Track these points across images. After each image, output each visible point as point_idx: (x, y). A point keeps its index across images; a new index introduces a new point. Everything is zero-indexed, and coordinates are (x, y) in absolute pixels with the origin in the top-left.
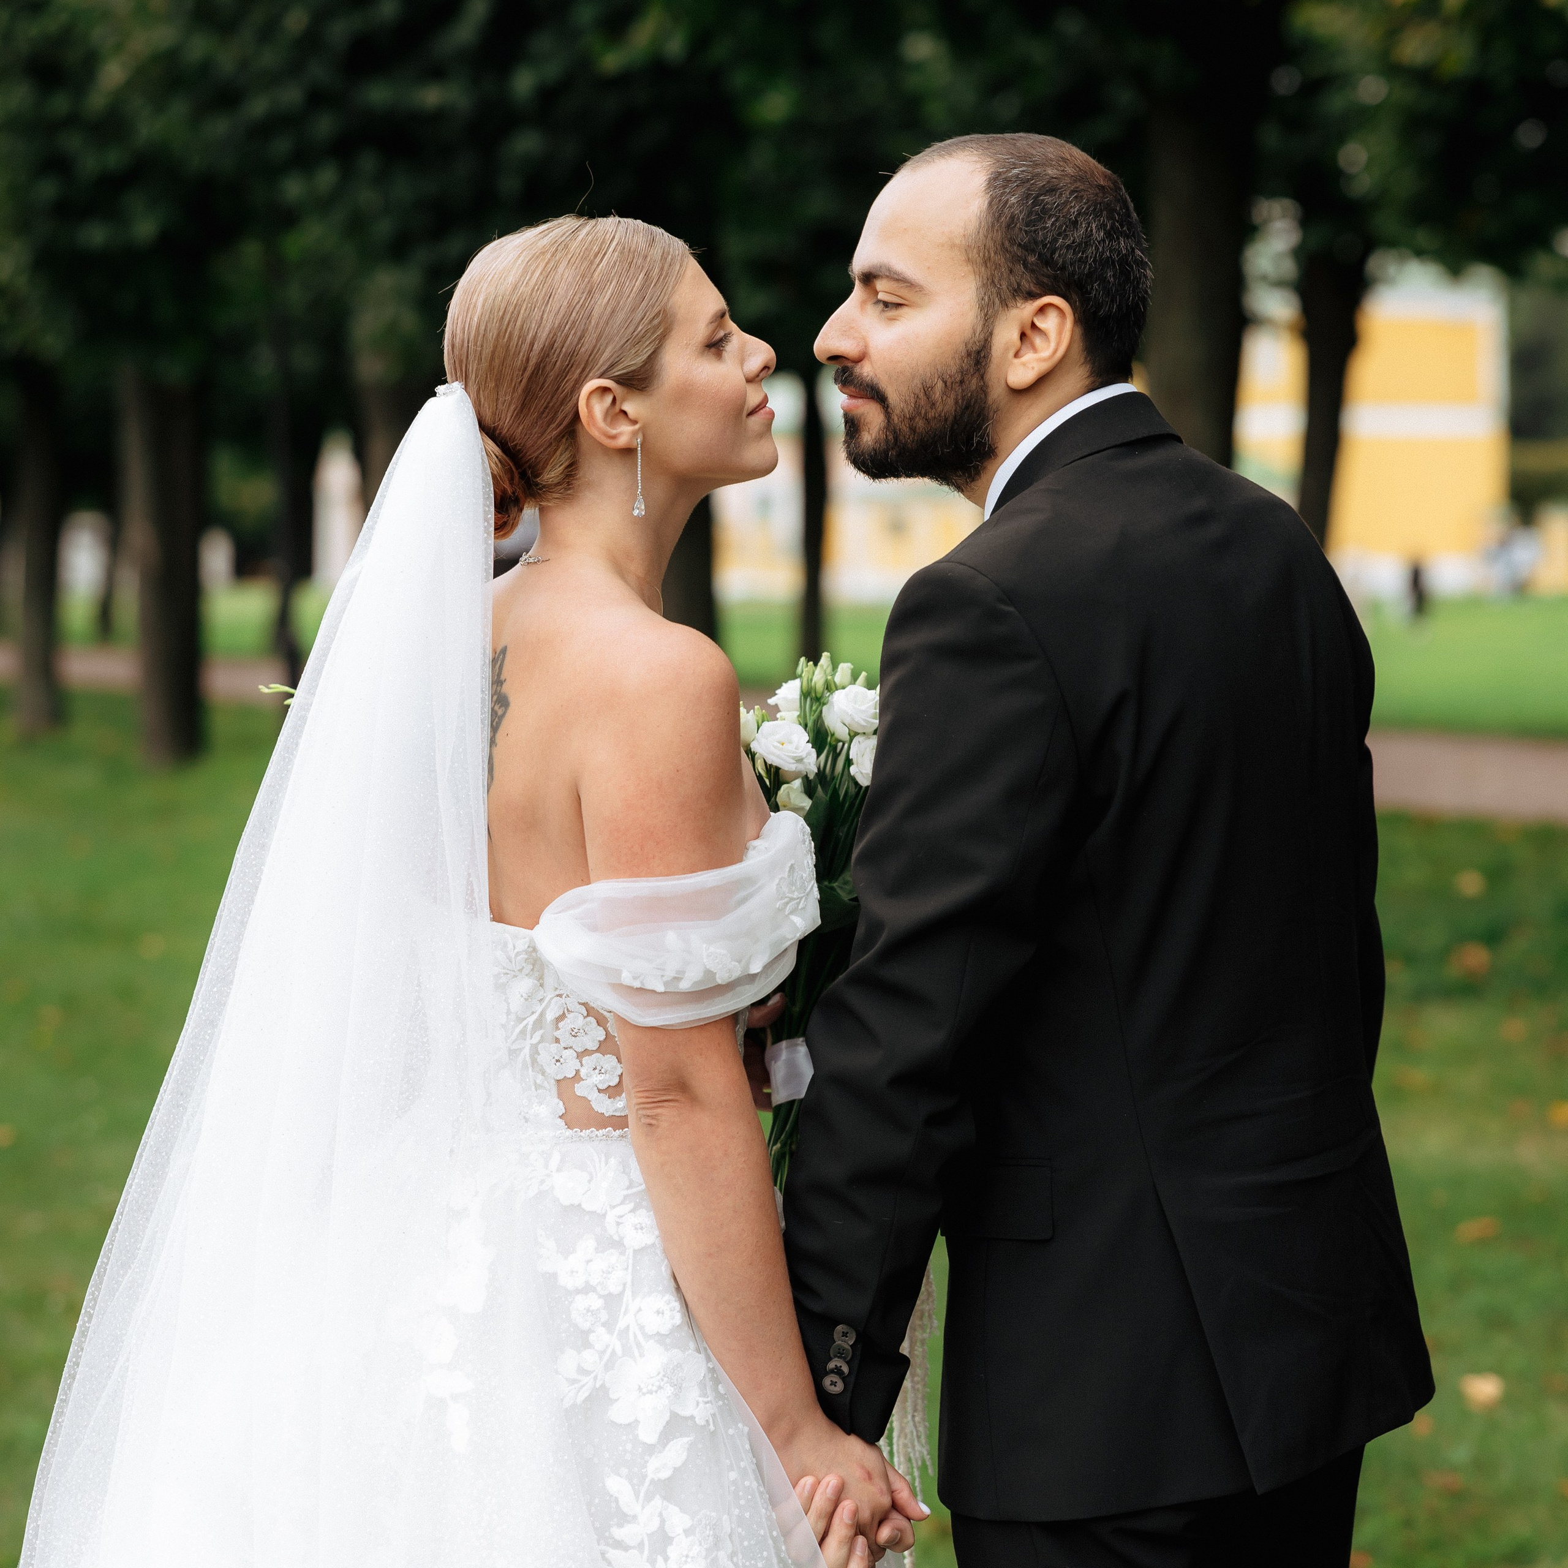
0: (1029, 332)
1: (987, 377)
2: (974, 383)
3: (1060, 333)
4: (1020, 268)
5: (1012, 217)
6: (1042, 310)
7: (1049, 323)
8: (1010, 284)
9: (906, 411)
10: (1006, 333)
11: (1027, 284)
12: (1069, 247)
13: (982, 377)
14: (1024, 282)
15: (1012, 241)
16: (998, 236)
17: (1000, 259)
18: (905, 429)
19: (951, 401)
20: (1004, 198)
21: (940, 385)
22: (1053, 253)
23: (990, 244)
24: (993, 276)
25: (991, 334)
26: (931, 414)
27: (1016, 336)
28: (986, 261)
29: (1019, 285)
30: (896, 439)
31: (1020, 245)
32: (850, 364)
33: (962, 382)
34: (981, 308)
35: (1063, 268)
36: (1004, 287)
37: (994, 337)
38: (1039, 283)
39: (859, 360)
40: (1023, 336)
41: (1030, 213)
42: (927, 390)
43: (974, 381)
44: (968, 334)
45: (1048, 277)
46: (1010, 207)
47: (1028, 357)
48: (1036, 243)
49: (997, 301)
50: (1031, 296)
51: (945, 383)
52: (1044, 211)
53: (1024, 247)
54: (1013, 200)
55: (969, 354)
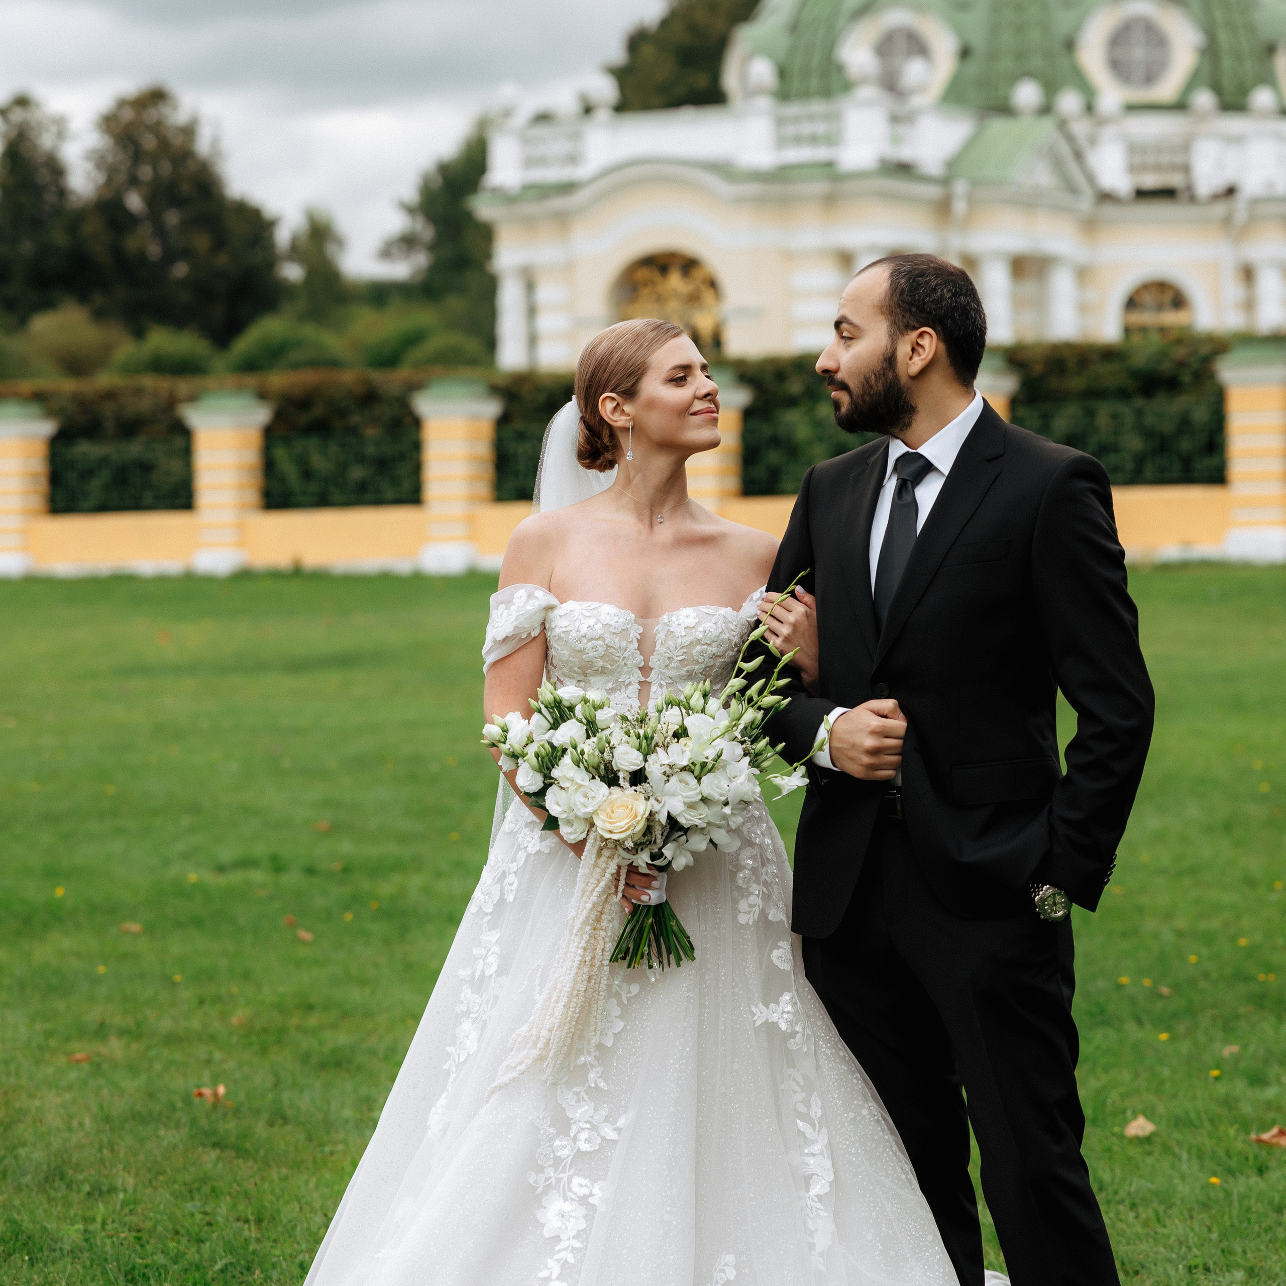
0: (916, 347)
1: (897, 371)
2: (890, 375)
3: (931, 346)
4: (908, 315)
5: (903, 289)
6: (921, 335)
7: (926, 342)
8: (904, 323)
9: (858, 391)
10: (903, 349)
11: (913, 322)
12: (932, 302)
13: (894, 371)
14: (911, 322)
15: (903, 301)
16: (895, 299)
17: (898, 310)
18: (860, 402)
19: (880, 384)
20: (898, 281)
21: (873, 377)
22: (924, 305)
23: (891, 303)
24: (895, 320)
25: (896, 349)
26: (872, 392)
27: (909, 349)
28: (891, 313)
29: (908, 323)
30: (856, 408)
31: (907, 303)
32: (832, 374)
33: (884, 374)
34: (890, 336)
35: (930, 313)
36: (901, 324)
37: (898, 350)
38: (918, 322)
39: (837, 371)
40: (913, 350)
41: (912, 286)
42: (867, 380)
43: (891, 373)
44: (884, 349)
45: (923, 318)
46: (901, 285)
47: (916, 359)
48: (915, 301)
49: (898, 332)
50: (915, 328)
51: (876, 375)
52: (919, 284)
53: (911, 304)
54: (903, 281)
55: (885, 360)
